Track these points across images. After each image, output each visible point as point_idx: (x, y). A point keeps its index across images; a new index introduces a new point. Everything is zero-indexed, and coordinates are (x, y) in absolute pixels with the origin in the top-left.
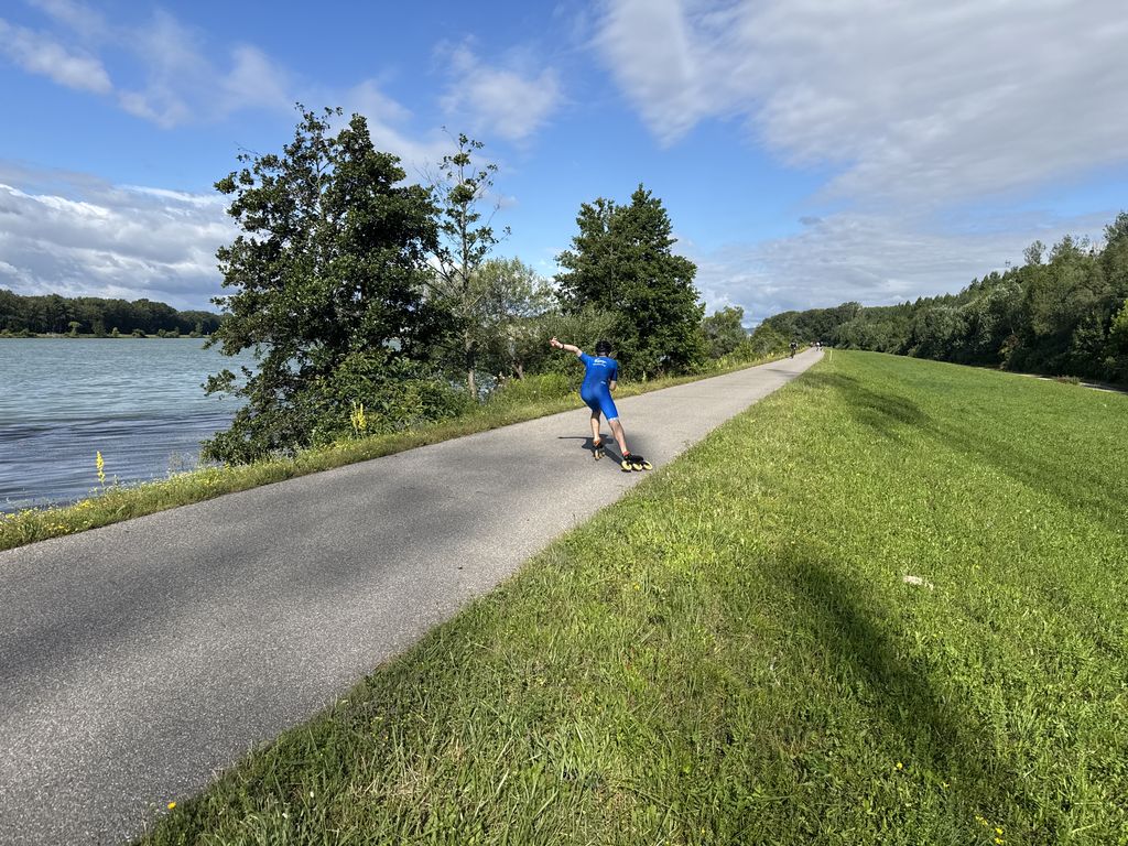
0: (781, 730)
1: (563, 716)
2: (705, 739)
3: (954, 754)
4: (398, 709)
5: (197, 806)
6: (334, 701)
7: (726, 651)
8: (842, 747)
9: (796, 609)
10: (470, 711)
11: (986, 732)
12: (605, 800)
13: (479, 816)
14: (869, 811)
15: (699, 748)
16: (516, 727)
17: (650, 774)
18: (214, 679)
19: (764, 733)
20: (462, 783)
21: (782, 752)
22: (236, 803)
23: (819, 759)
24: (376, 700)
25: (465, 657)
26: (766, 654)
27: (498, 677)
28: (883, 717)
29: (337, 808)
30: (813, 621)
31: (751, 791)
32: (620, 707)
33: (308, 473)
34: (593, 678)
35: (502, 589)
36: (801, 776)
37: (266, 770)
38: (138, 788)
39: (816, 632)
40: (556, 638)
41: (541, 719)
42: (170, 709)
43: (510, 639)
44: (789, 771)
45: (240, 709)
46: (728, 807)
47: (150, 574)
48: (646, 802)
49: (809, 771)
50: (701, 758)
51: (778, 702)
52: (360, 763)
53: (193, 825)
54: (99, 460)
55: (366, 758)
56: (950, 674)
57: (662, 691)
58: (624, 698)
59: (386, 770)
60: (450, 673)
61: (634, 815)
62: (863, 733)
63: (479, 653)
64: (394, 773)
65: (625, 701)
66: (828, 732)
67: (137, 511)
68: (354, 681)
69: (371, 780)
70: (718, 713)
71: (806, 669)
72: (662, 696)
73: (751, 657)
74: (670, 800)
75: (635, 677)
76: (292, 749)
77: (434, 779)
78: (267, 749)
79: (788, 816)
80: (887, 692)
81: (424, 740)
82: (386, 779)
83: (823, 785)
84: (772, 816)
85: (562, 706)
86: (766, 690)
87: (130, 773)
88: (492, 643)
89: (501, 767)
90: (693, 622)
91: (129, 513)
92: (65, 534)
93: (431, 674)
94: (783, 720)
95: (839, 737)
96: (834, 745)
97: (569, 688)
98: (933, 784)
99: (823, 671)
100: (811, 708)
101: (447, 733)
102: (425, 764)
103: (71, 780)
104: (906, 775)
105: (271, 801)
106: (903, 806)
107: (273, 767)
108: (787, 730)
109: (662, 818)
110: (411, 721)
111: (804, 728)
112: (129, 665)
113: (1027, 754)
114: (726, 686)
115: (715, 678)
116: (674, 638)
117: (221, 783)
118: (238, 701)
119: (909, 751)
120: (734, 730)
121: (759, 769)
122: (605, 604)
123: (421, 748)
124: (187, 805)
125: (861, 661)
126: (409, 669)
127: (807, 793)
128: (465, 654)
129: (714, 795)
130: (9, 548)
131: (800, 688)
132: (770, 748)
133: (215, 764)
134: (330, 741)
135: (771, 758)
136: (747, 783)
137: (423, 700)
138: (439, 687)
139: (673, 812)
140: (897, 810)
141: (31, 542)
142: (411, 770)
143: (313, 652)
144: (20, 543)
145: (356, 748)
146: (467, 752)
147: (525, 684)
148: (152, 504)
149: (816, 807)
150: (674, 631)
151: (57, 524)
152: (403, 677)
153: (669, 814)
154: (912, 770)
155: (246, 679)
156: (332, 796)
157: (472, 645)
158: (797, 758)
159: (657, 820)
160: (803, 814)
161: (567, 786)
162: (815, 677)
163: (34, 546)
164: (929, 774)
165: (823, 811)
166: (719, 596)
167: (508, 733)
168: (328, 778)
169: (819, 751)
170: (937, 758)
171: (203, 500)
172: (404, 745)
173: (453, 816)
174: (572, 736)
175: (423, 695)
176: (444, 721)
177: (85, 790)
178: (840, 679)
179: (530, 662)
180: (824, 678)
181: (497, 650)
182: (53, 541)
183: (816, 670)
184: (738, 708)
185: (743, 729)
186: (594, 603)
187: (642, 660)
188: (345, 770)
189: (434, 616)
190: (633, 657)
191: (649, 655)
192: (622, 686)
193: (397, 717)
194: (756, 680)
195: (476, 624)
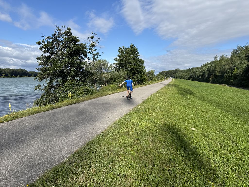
0: (165, 163)
1: (117, 161)
2: (149, 165)
3: (203, 167)
4: (80, 161)
5: (33, 185)
6: (65, 160)
7: (153, 146)
8: (179, 166)
9: (168, 136)
10: (96, 161)
11: (209, 162)
12: (127, 180)
13: (98, 185)
14: (185, 180)
15: (147, 168)
16: (107, 164)
17: (137, 174)
18: (37, 155)
19: (162, 164)
20: (95, 177)
21: (166, 168)
22: (43, 184)
23: (174, 169)
24: (75, 159)
25: (95, 149)
26: (162, 146)
27: (102, 153)
28: (187, 159)
29: (66, 184)
30: (172, 139)
31: (159, 177)
32: (130, 159)
33: (58, 108)
34: (124, 153)
35: (103, 133)
36: (170, 173)
37: (49, 176)
38: (19, 181)
39: (172, 141)
40: (115, 144)
41: (112, 162)
42: (27, 163)
43: (105, 144)
44: (167, 172)
45: (43, 162)
46: (154, 181)
47: (22, 132)
48: (136, 180)
49: (172, 172)
50: (148, 170)
51: (164, 157)
52: (71, 174)
54: (10, 105)
55: (73, 173)
56: (201, 149)
57: (139, 155)
58: (131, 157)
59: (77, 175)
60: (91, 153)
61: (133, 183)
62: (183, 163)
63: (98, 148)
64: (79, 176)
66: (176, 163)
67: (19, 117)
68: (69, 155)
69: (74, 177)
70: (152, 160)
71: (170, 149)
72: (139, 156)
73: (158, 147)
74: (141, 180)
75: (133, 152)
76: (55, 171)
77: (88, 177)
78: (50, 171)
79: (167, 182)
80: (188, 154)
81: (86, 168)
82: (77, 177)
83: (175, 175)
84: (164, 182)
85: (117, 159)
86: (162, 154)
87: (18, 178)
88: (101, 145)
89: (103, 173)
90: (145, 139)
91: (17, 118)
92: (2, 123)
93: (87, 153)
94: (166, 161)
95: (178, 164)
96: (177, 166)
97: (118, 155)
98: (199, 174)
99: (174, 149)
100: (172, 158)
101: (91, 166)
102: (86, 173)
103: (4, 180)
104: (193, 172)
105: (51, 183)
106: (192, 179)
107: (51, 175)
108: (167, 163)
109: (140, 184)
110: (83, 164)
111: (170, 162)
112: (17, 153)
113: (218, 167)
114: (153, 153)
115: (150, 152)
116: (141, 143)
117: (39, 179)
118: (43, 160)
119: (193, 167)
120: (155, 163)
121: (161, 172)
122: (126, 136)
123: (85, 170)
124: (31, 185)
125: (182, 147)
126: (82, 152)
127: (171, 177)
128: (95, 148)
129: (151, 178)
131: (169, 153)
132: (163, 167)
133: (38, 175)
134: (64, 169)
135: (163, 169)
136: (158, 175)
137: (85, 159)
138: (89, 156)
139: (142, 182)
140: (191, 180)
142: (83, 175)
143: (60, 148)
145: (70, 170)
146: (96, 170)
147: (109, 155)
148: (22, 115)
149: (173, 180)
150: (141, 142)
152: (81, 154)
153: (141, 183)
154: (194, 171)
155: (44, 155)
156: (65, 181)
157: (96, 146)
158: (169, 169)
159: (139, 184)
160: (171, 182)
161: (118, 177)
162: (172, 151)
164: (198, 172)
165: (175, 181)
166: (151, 133)
167: (105, 166)
168: (64, 177)
169: (174, 167)
170: (199, 168)
171: (34, 114)
172: (81, 169)
173: (93, 185)
174: (119, 166)
175: (85, 158)
176: (90, 163)
177: (7, 182)
178: (178, 151)
179: (109, 149)
180: (174, 151)
181: (102, 147)
183: (173, 149)
184: (156, 158)
185: (157, 163)
186: (124, 136)
187: (134, 148)
188: (68, 176)
189: (88, 140)
190: (132, 148)
191: (136, 147)
192: (130, 154)
193: (80, 163)
194: (160, 152)
195: (97, 141)
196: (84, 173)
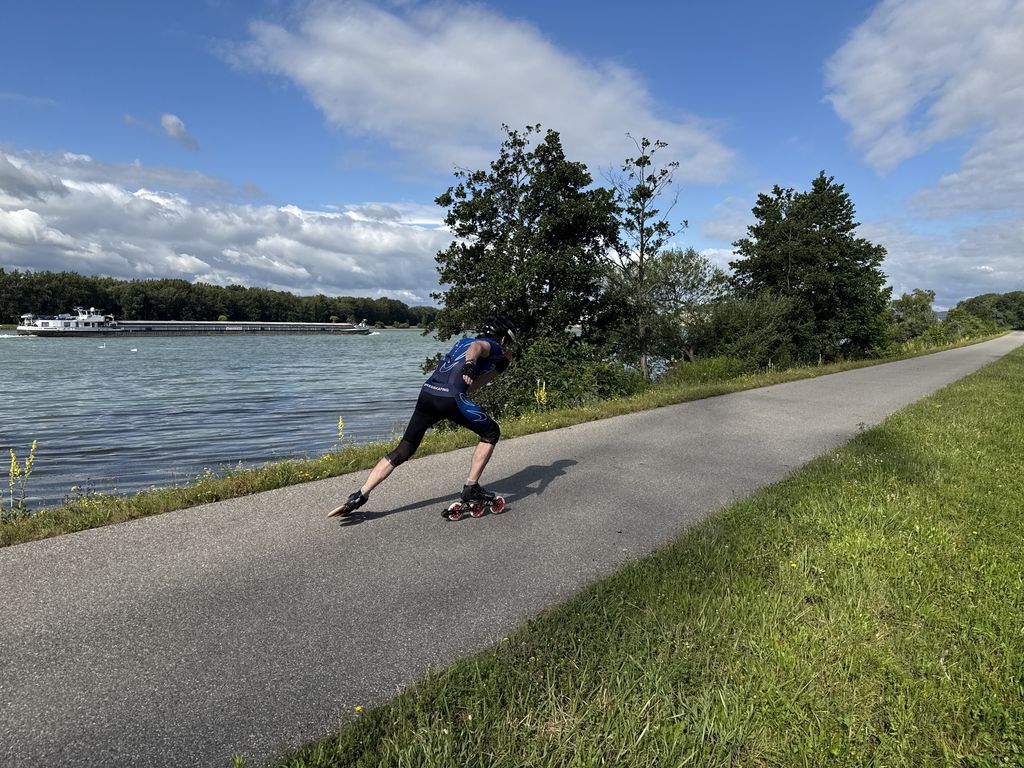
0: (948, 726)
1: (710, 681)
2: (859, 724)
4: (554, 653)
5: (381, 714)
6: (500, 639)
7: (889, 638)
8: (1020, 754)
9: (975, 604)
10: (619, 664)
13: (621, 762)
15: (851, 733)
16: (660, 684)
17: (796, 750)
19: (927, 727)
20: (607, 729)
22: (412, 717)
24: (536, 642)
25: (618, 614)
26: (936, 645)
29: (494, 734)
30: (995, 618)
32: (768, 680)
35: (657, 555)
37: (439, 691)
39: (998, 629)
40: (706, 606)
41: (687, 681)
42: (370, 630)
43: (663, 602)
45: (424, 636)
50: (853, 742)
51: (946, 697)
52: (517, 698)
53: (378, 730)
55: (522, 694)
58: (773, 672)
59: (539, 707)
60: (603, 627)
63: (630, 612)
64: (546, 711)
65: (774, 675)
66: (1005, 736)
67: (363, 465)
68: (518, 623)
69: (526, 714)
70: (876, 697)
71: (983, 668)
72: (813, 675)
73: (917, 647)
75: (786, 653)
76: (461, 676)
77: (581, 721)
78: (442, 674)
81: (576, 685)
82: (538, 715)
85: (709, 671)
86: (932, 683)
87: (335, 679)
88: (644, 604)
89: (645, 720)
90: (854, 606)
91: (357, 466)
92: (309, 480)
93: (586, 625)
94: (951, 715)
95: (1018, 743)
96: (1012, 751)
97: (717, 655)
99: (1003, 670)
100: (986, 708)
101: (597, 681)
102: (575, 706)
107: (444, 690)
108: (956, 728)
110: (565, 666)
111: (976, 728)
114: (887, 674)
115: (876, 665)
116: (831, 619)
117: (402, 697)
118: (423, 629)
120: (893, 720)
122: (760, 579)
123: (571, 693)
124: (374, 712)
126: (566, 618)
128: (617, 611)
130: (269, 489)
131: (973, 686)
132: (934, 743)
133: (400, 680)
134: (492, 675)
135: (935, 754)
137: (577, 648)
138: (592, 638)
141: (286, 484)
142: (561, 710)
144: (278, 486)
145: (514, 683)
146: (613, 701)
147: (673, 646)
150: (833, 613)
151: (304, 472)
152: (560, 625)
156: (490, 723)
157: (625, 604)
158: (966, 759)
161: (709, 750)
162: (993, 676)
163: (287, 488)
166: (885, 582)
167: (653, 690)
168: (489, 706)
169: (993, 756)
172: (557, 687)
173: (595, 759)
174: (716, 701)
175: (578, 644)
176: (596, 669)
177: (301, 687)
179: (680, 625)
180: (1003, 678)
181: (648, 611)
182: (301, 486)
183: (995, 669)
184: (899, 697)
185: (901, 719)
186: (750, 577)
187: (795, 638)
188: (504, 702)
189: (593, 573)
190: (785, 633)
191: (803, 633)
192: (773, 661)
193: (552, 660)
194: (922, 672)
195: (631, 585)
196: (565, 703)
